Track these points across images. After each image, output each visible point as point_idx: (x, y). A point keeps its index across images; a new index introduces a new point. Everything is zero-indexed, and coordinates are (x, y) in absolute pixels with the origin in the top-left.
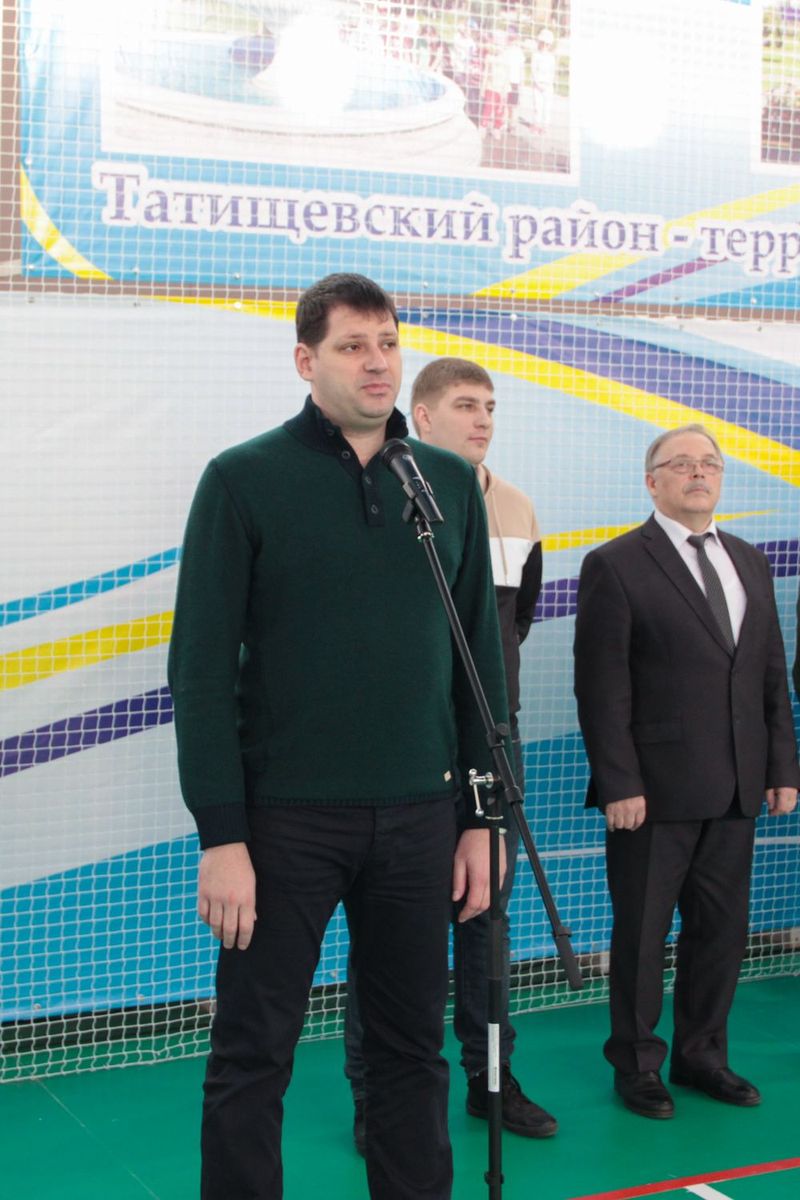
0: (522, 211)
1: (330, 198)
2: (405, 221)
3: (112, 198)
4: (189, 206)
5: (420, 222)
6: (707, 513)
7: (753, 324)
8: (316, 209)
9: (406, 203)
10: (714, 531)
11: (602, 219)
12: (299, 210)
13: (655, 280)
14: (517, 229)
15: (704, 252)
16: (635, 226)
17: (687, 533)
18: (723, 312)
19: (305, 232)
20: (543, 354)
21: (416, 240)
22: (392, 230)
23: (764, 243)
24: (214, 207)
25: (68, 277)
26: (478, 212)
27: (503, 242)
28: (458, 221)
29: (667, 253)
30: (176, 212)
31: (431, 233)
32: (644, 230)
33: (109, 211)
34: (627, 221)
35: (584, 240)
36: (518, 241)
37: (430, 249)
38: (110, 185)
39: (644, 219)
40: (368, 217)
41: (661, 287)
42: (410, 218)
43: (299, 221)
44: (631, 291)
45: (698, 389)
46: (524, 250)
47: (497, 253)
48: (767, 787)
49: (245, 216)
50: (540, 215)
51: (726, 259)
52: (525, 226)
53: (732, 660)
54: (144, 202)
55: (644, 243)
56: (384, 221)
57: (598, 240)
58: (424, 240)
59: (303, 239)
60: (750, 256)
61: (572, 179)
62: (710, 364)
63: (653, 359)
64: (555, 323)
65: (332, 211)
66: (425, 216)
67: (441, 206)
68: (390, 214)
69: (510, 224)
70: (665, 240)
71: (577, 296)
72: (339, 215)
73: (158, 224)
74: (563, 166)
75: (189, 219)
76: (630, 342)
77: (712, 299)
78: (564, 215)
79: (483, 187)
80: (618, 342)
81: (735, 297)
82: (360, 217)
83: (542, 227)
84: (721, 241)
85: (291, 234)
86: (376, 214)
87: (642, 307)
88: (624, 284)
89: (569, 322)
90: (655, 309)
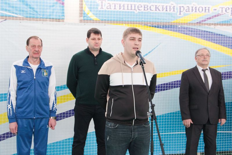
0: (181, 5)
1: (143, 4)
2: (158, 8)
3: (100, 5)
4: (115, 6)
5: (161, 8)
6: (207, 65)
8: (140, 6)
9: (158, 4)
10: (208, 68)
11: (198, 7)
12: (136, 6)
13: (210, 18)
14: (180, 9)
15: (220, 13)
16: (205, 8)
17: (202, 69)
18: (225, 25)
19: (138, 11)
20: (187, 34)
22: (155, 10)
24: (120, 6)
25: (91, 20)
26: (173, 6)
27: (177, 12)
28: (168, 8)
29: (212, 13)
30: (113, 7)
31: (163, 10)
32: (207, 8)
33: (100, 7)
34: (204, 6)
35: (194, 11)
36: (180, 12)
37: (164, 13)
38: (100, 2)
39: (207, 6)
40: (150, 8)
41: (211, 20)
42: (159, 7)
43: (136, 8)
44: (205, 21)
46: (181, 13)
47: (176, 14)
48: (219, 119)
49: (126, 8)
50: (185, 6)
51: (225, 14)
52: (182, 9)
53: (208, 94)
54: (107, 5)
55: (207, 11)
56: (153, 8)
57: (197, 11)
58: (161, 12)
59: (137, 12)
60: (230, 13)
63: (209, 35)
64: (189, 28)
65: (143, 6)
66: (161, 7)
67: (165, 5)
68: (155, 7)
70: (211, 10)
71: (194, 22)
72: (145, 7)
73: (109, 10)
75: (115, 9)
76: (205, 31)
77: (223, 22)
78: (190, 6)
80: (202, 31)
81: (228, 21)
82: (149, 7)
83: (186, 8)
84: (224, 10)
85: (135, 11)
86: (152, 7)
87: (207, 24)
88: (201, 20)
89: (192, 27)
90: (210, 24)
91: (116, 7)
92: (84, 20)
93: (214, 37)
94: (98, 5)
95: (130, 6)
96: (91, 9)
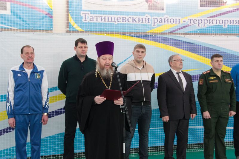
0: (155, 17)
1: (121, 16)
2: (135, 20)
4: (97, 18)
5: (137, 20)
7: (198, 36)
8: (119, 18)
9: (135, 17)
10: (181, 71)
11: (170, 18)
12: (116, 19)
13: (180, 29)
14: (154, 21)
15: (189, 24)
16: (176, 19)
17: (176, 72)
18: (192, 34)
19: (117, 22)
20: (159, 42)
21: (136, 23)
22: (132, 21)
23: (200, 21)
24: (101, 19)
25: (76, 31)
26: (147, 18)
27: (152, 23)
28: (144, 19)
29: (182, 24)
30: (95, 19)
32: (178, 20)
34: (174, 18)
35: (167, 22)
36: (154, 23)
37: (139, 25)
38: (84, 15)
39: (177, 18)
40: (128, 20)
41: (181, 30)
42: (135, 19)
43: (116, 20)
44: (175, 31)
45: (188, 48)
46: (156, 24)
47: (151, 25)
49: (107, 20)
50: (158, 18)
51: (193, 25)
52: (156, 20)
54: (90, 18)
55: (178, 22)
56: (131, 20)
57: (169, 22)
58: (138, 23)
59: (117, 23)
60: (198, 24)
61: (164, 12)
62: (190, 43)
63: (181, 43)
65: (122, 19)
66: (138, 19)
67: (141, 17)
68: (132, 19)
69: (153, 20)
70: (181, 22)
71: (165, 32)
72: (123, 19)
73: (92, 22)
74: (163, 10)
75: (97, 21)
76: (177, 40)
77: (190, 32)
78: (163, 18)
79: (148, 13)
80: (175, 40)
81: (195, 31)
82: (127, 19)
83: (159, 20)
84: (192, 21)
85: (115, 23)
86: (129, 19)
87: (177, 34)
88: (172, 30)
89: (164, 37)
90: (179, 34)
91: (98, 20)
92: (70, 31)
93: (186, 45)
94: (82, 18)
95: (110, 18)
96: (76, 21)
